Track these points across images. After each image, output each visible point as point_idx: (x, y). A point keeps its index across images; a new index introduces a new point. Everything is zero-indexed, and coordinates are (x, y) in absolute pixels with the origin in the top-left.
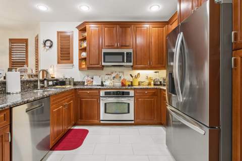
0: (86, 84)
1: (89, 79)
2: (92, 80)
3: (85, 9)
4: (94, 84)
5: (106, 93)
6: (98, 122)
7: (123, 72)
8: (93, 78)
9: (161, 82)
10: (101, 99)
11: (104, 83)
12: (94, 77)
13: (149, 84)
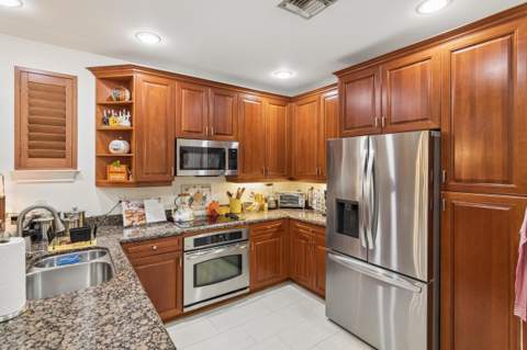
0: (126, 223)
1: (134, 209)
2: (141, 211)
3: (148, 40)
4: (148, 221)
5: (197, 242)
6: (179, 312)
7: (209, 187)
8: (143, 207)
9: (276, 202)
10: (186, 256)
11: (176, 217)
12: (146, 202)
13: (261, 209)
